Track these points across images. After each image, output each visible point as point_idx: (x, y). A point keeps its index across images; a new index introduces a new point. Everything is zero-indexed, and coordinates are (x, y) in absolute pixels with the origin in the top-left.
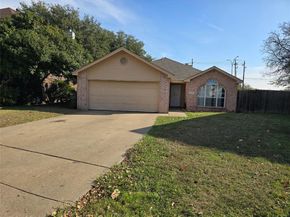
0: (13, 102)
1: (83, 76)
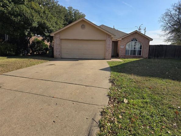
0: (14, 54)
1: (58, 36)
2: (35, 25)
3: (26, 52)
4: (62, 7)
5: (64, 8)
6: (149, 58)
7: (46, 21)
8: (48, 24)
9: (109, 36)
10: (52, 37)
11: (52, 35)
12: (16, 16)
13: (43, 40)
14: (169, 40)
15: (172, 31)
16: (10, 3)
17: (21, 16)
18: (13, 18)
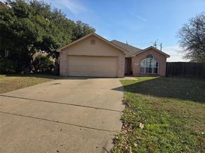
0: (14, 71)
1: (64, 52)
2: (40, 39)
3: (28, 70)
4: (70, 21)
5: (73, 22)
6: (167, 76)
7: (52, 36)
8: (54, 39)
9: (122, 52)
10: (58, 53)
11: (58, 50)
12: (18, 30)
13: (48, 56)
14: (187, 56)
15: (191, 48)
16: (13, 16)
17: (24, 30)
18: (15, 32)
